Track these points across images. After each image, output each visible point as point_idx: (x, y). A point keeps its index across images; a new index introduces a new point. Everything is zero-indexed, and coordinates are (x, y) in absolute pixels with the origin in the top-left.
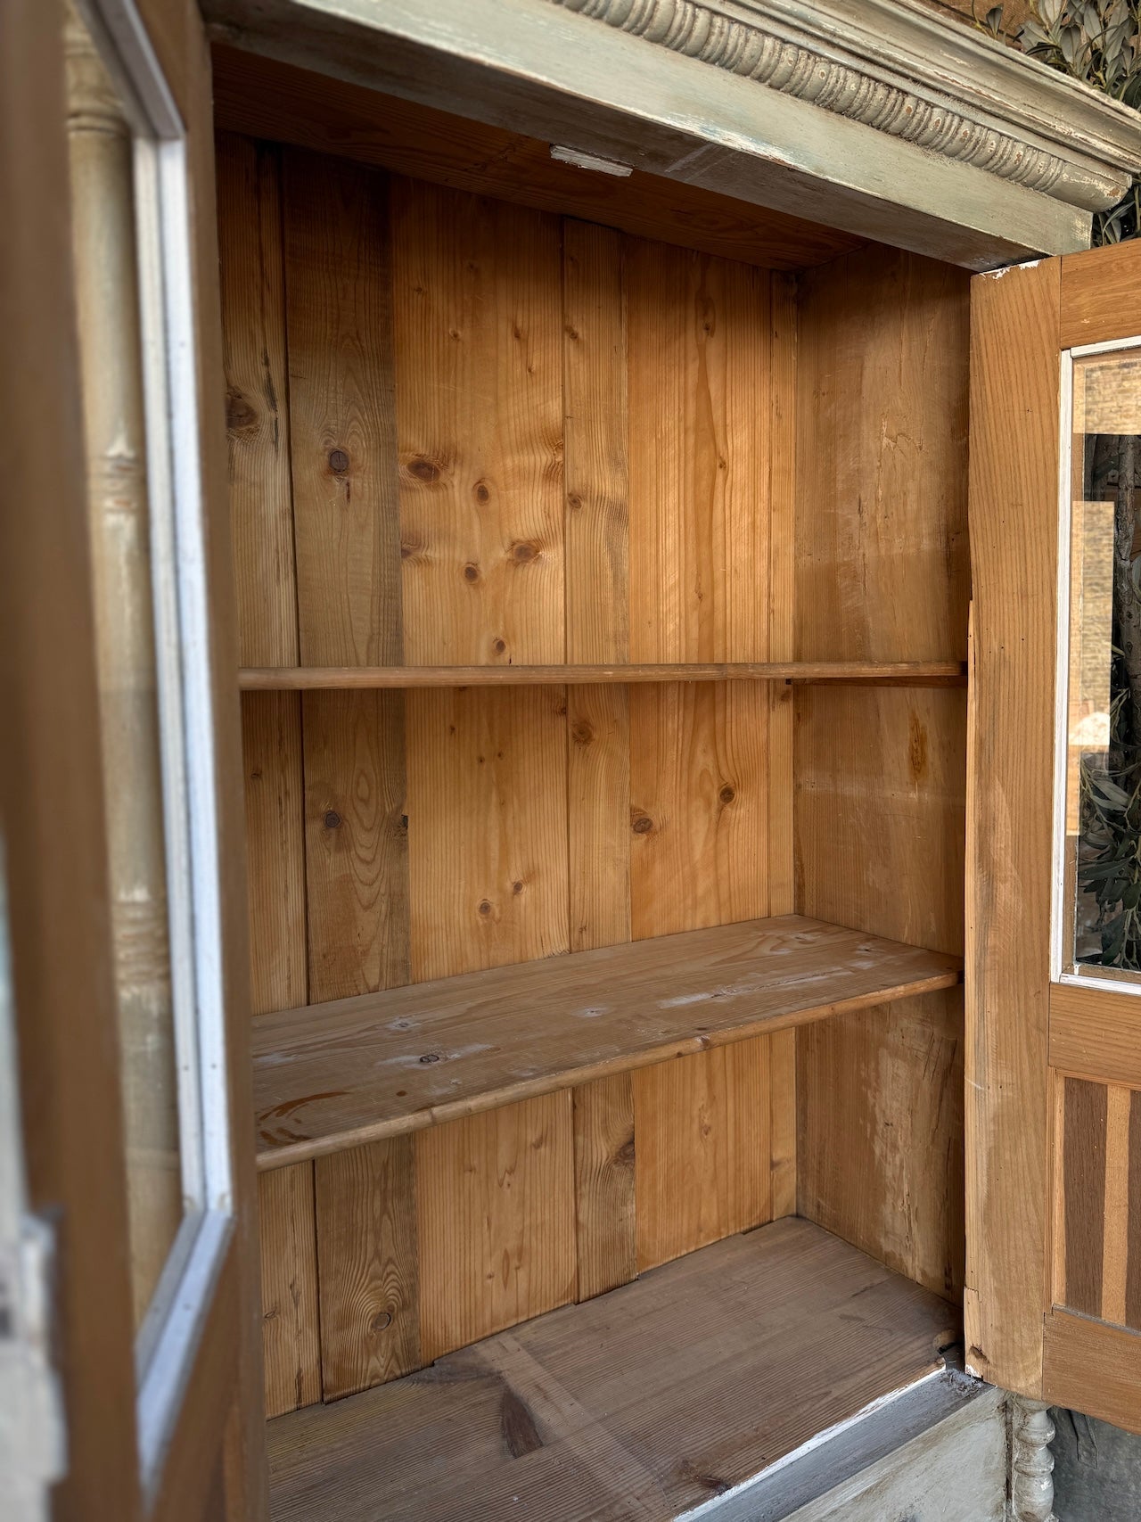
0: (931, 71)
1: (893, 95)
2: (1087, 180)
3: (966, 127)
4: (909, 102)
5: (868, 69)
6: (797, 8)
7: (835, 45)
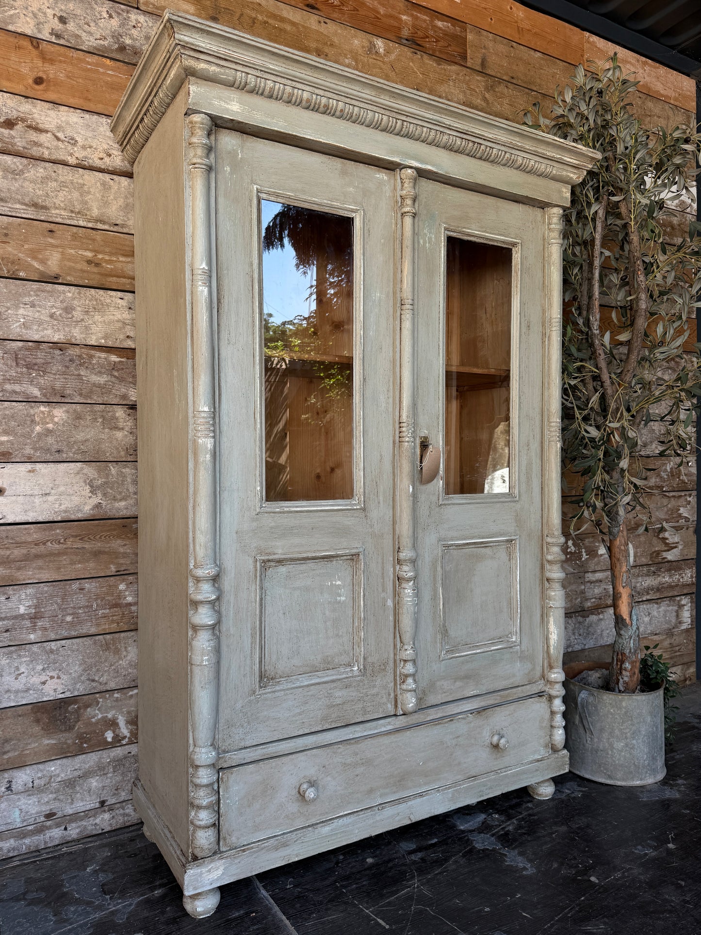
0: (490, 136)
1: (476, 145)
2: (564, 173)
3: (507, 155)
4: (483, 147)
5: (465, 136)
6: (435, 118)
7: (450, 129)
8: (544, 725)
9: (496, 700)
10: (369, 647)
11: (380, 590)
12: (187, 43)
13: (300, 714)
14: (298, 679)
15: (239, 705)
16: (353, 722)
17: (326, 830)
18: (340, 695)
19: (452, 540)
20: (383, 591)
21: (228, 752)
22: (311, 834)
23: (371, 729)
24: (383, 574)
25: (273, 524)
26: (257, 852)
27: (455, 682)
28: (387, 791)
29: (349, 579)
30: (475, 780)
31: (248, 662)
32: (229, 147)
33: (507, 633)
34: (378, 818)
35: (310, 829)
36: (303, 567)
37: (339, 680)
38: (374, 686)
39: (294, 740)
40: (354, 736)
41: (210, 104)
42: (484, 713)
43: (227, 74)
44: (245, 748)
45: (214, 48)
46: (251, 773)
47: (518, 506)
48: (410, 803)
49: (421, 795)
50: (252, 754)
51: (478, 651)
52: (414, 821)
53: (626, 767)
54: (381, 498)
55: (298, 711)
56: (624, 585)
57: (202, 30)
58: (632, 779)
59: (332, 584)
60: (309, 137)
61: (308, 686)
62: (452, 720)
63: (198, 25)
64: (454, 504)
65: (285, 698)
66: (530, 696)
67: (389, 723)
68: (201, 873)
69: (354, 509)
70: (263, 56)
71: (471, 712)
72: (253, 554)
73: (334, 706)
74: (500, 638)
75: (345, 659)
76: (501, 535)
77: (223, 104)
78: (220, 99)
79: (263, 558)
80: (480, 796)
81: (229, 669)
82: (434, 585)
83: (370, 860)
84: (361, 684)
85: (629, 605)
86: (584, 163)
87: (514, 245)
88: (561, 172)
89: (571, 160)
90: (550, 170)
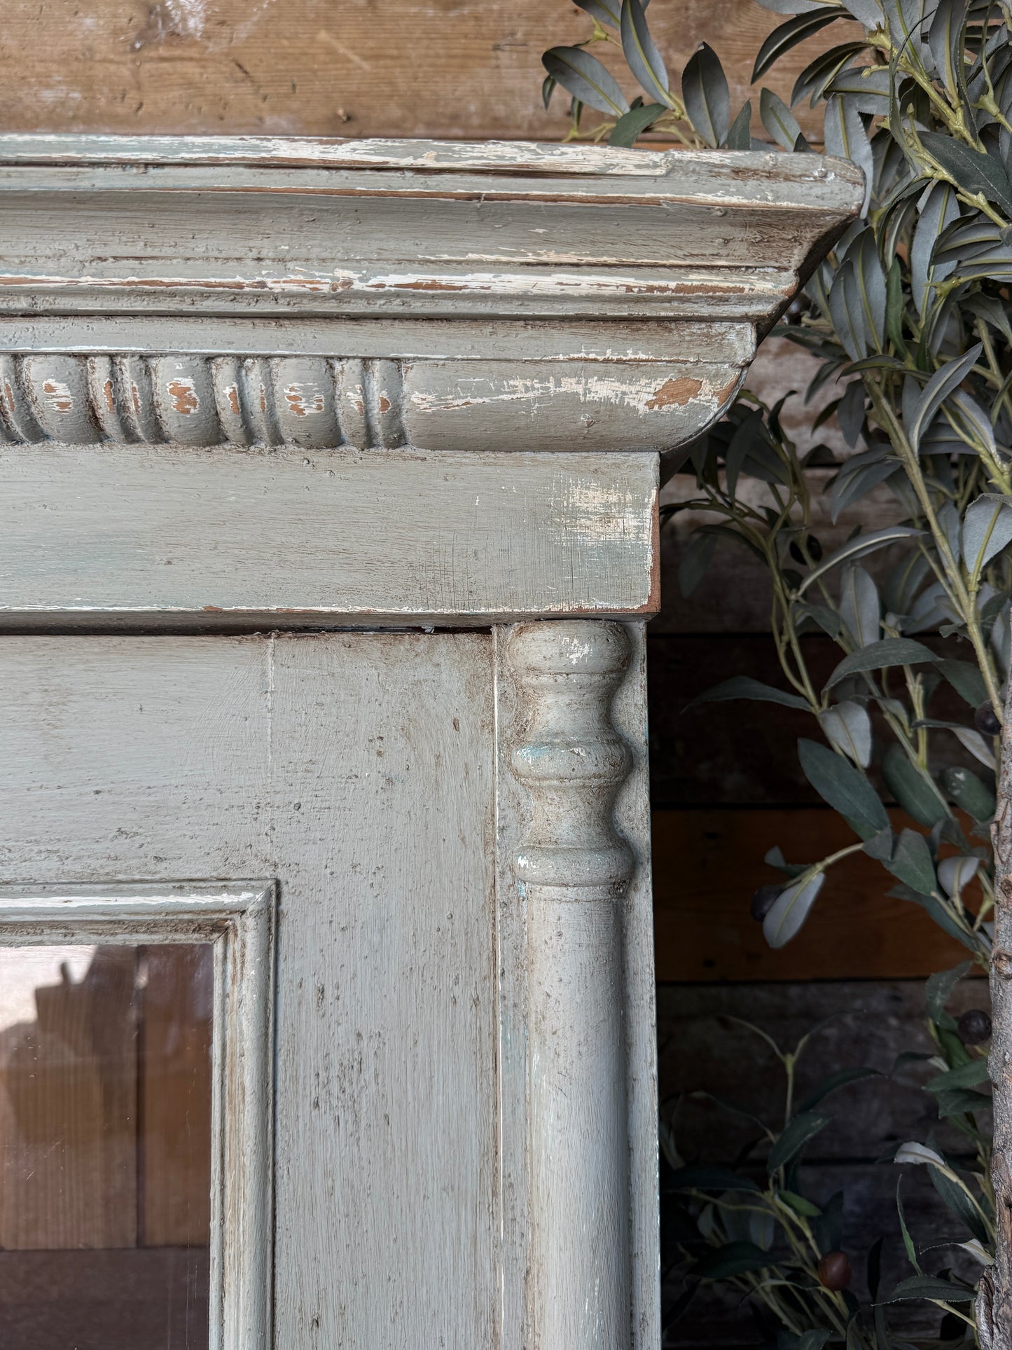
2: (522, 388)
86: (695, 279)
87: (219, 925)
88: (481, 390)
89: (547, 283)
90: (378, 393)
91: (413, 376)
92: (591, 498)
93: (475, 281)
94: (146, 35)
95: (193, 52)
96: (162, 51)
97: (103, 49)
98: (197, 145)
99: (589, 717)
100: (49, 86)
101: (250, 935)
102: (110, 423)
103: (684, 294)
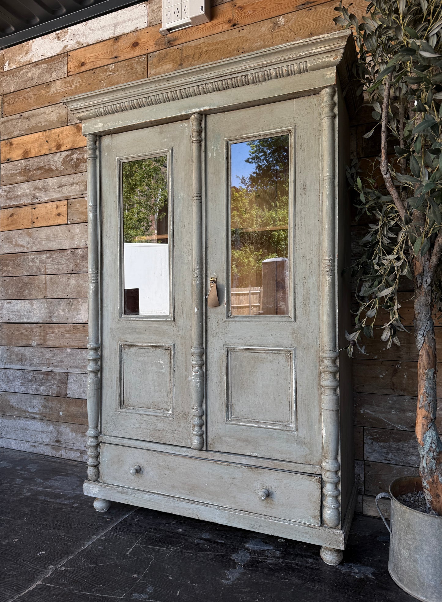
1: (233, 79)
2: (319, 61)
4: (239, 78)
5: (222, 78)
6: (196, 78)
7: (211, 79)
8: (313, 499)
9: (270, 465)
10: (177, 402)
11: (184, 370)
12: (73, 108)
13: (139, 428)
14: (138, 410)
15: (111, 414)
16: (167, 443)
17: (147, 496)
18: (160, 425)
19: (235, 345)
20: (186, 371)
21: (106, 435)
22: (138, 494)
23: (176, 451)
24: (186, 361)
25: (126, 326)
26: (112, 490)
27: (237, 441)
28: (183, 491)
29: (167, 361)
30: (248, 514)
31: (115, 394)
32: (107, 144)
33: (287, 420)
34: (177, 505)
35: (139, 492)
36: (142, 350)
37: (159, 416)
38: (180, 426)
39: (134, 441)
40: (166, 451)
41: (90, 129)
42: (255, 470)
43: (92, 112)
44: (113, 436)
45: (82, 105)
46: (113, 449)
47: (295, 325)
48: (197, 506)
49: (206, 505)
50: (114, 440)
51: (255, 425)
52: (200, 519)
53: (411, 577)
54: (185, 315)
55: (137, 426)
56: (420, 406)
57: (74, 100)
58: (417, 591)
59: (157, 362)
60: (133, 124)
61: (142, 414)
62: (230, 465)
63: (72, 99)
64: (236, 321)
65: (131, 417)
66: (302, 473)
67: (187, 452)
68: (90, 488)
69: (167, 321)
70: (101, 97)
71: (246, 465)
72: (117, 340)
73: (157, 430)
74: (280, 422)
75: (165, 406)
76: (278, 346)
77: (95, 126)
78: (94, 125)
79: (121, 343)
80: (252, 528)
81: (106, 395)
82: (221, 373)
83: (180, 530)
84: (172, 423)
85: (423, 426)
86: (336, 45)
87: (289, 131)
88: (315, 63)
89: (320, 50)
90: (304, 65)
91: (308, 63)
92: (328, 73)
93: (313, 51)
94: (274, 28)
95: (282, 29)
96: (277, 31)
97: (266, 33)
98: (287, 44)
99: (330, 98)
100: (257, 42)
101: (293, 131)
102: (278, 76)
103: (335, 47)
